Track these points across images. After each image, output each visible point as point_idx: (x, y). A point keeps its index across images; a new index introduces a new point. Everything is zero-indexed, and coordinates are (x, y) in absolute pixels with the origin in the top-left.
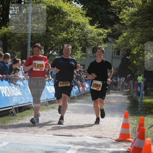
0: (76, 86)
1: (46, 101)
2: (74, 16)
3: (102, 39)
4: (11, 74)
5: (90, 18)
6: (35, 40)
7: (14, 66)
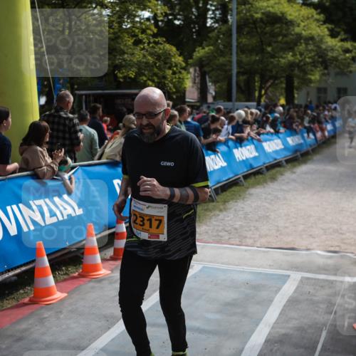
2: (304, 26)
3: (350, 58)
5: (330, 26)
6: (246, 67)
7: (213, 126)
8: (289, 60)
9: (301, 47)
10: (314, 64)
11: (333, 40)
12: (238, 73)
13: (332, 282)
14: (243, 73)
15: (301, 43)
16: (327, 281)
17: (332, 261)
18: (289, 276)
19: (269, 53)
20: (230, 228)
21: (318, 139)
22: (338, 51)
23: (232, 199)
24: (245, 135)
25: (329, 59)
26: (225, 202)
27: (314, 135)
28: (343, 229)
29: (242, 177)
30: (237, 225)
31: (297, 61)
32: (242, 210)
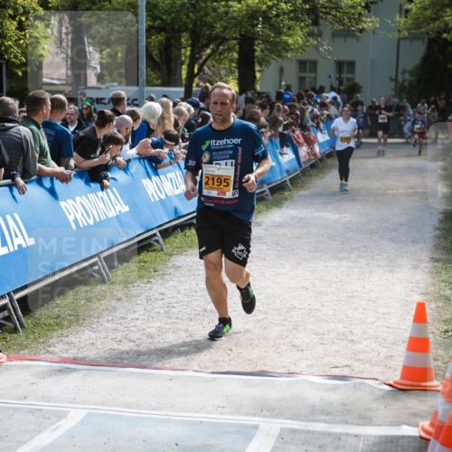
0: (288, 146)
3: (363, 4)
4: (94, 158)
6: (164, 17)
10: (295, 15)
12: (149, 29)
13: (338, 437)
14: (159, 30)
16: (329, 434)
17: (337, 395)
18: (256, 427)
20: (138, 335)
21: (302, 160)
23: (141, 277)
25: (323, 6)
26: (126, 283)
27: (296, 152)
28: (355, 332)
29: (158, 234)
30: (152, 327)
31: (264, 7)
32: (162, 299)
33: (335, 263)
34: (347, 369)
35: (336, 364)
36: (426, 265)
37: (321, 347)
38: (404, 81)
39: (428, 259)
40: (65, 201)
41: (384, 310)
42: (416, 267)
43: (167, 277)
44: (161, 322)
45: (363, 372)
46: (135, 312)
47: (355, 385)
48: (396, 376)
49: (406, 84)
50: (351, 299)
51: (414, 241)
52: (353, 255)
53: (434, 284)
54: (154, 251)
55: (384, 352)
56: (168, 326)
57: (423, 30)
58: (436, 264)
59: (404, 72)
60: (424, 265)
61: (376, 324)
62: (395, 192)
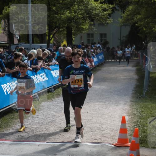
1: (51, 87)
3: (107, 14)
7: (16, 61)
8: (67, 16)
9: (75, 7)
10: (84, 18)
11: (96, 2)
15: (75, 4)
17: (96, 149)
19: (54, 11)
20: (28, 130)
22: (99, 10)
24: (39, 66)
25: (93, 15)
28: (103, 127)
29: (37, 95)
30: (34, 127)
31: (73, 16)
32: (38, 117)
33: (98, 103)
34: (99, 140)
35: (96, 138)
36: (129, 103)
37: (92, 132)
38: (123, 40)
39: (129, 101)
40: (3, 84)
41: (113, 119)
42: (125, 104)
43: (40, 110)
44: (37, 125)
45: (105, 141)
46: (28, 122)
47: (102, 145)
48: (116, 142)
49: (124, 41)
50: (102, 116)
51: (125, 95)
52: (104, 100)
53: (131, 110)
54: (36, 101)
55: (113, 134)
56: (39, 127)
57: (128, 23)
58: (132, 103)
59: (123, 37)
60: (128, 103)
61: (111, 124)
62: (120, 78)
